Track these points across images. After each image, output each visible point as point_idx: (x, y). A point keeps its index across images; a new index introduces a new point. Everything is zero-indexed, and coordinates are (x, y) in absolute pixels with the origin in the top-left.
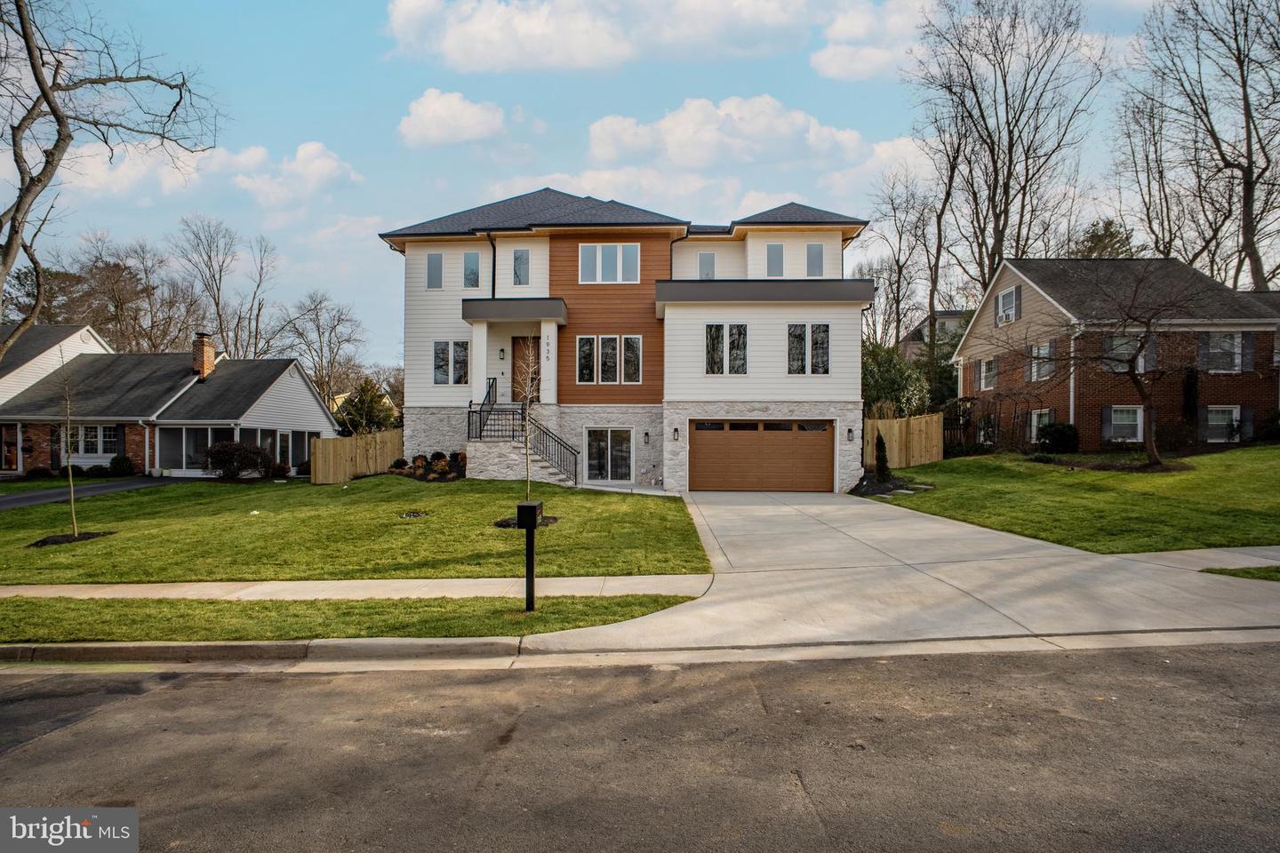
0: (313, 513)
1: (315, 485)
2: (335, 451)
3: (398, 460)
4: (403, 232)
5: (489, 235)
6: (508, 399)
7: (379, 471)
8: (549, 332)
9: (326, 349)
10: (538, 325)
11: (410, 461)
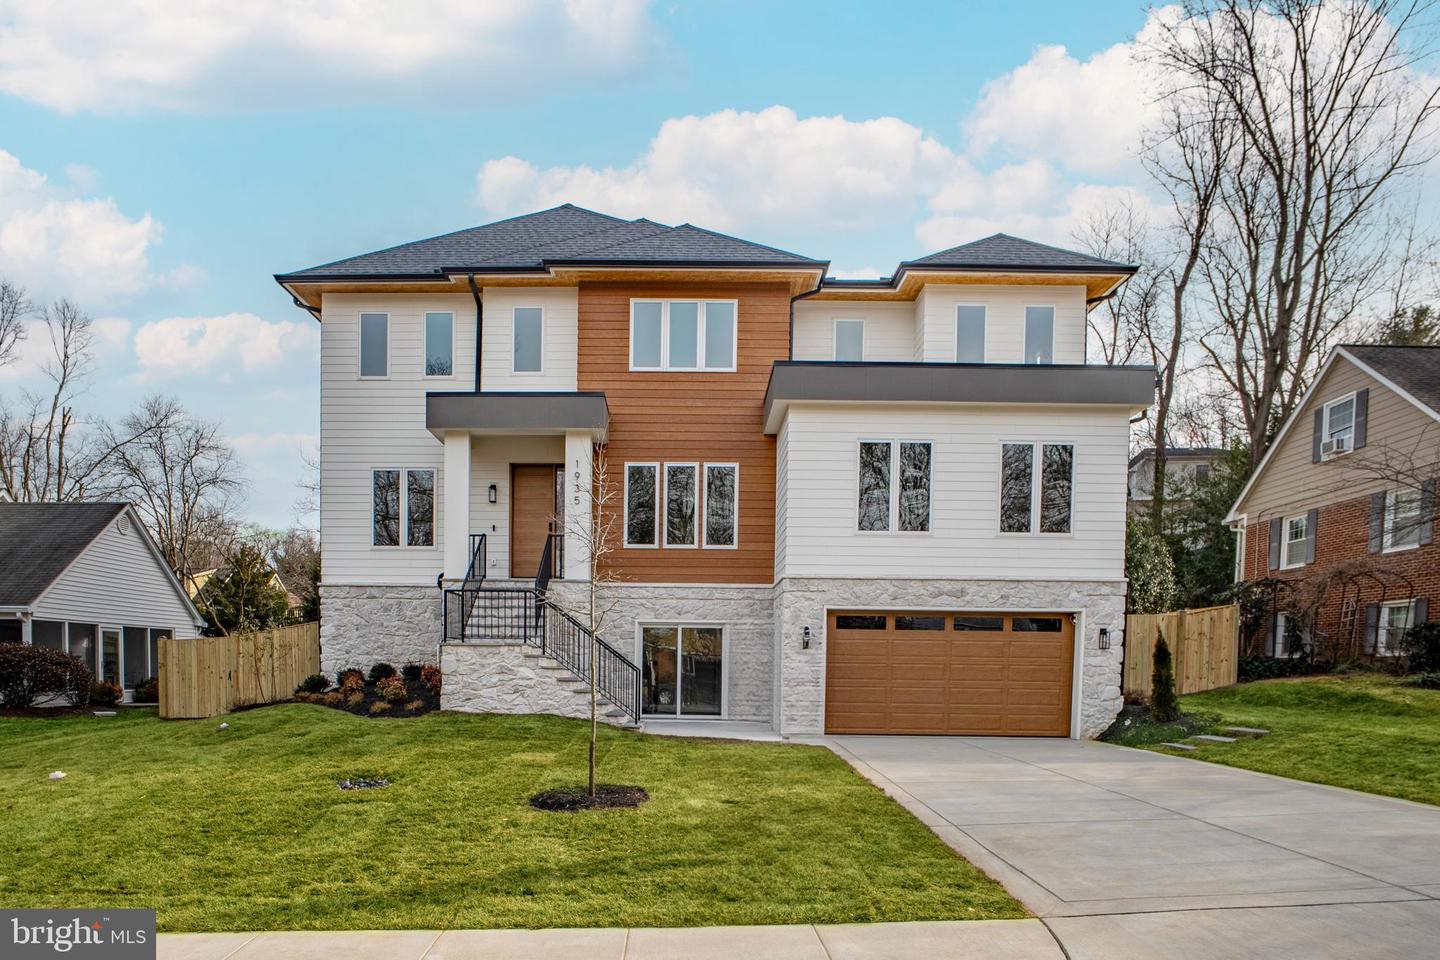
0: (170, 776)
1: (166, 719)
2: (200, 662)
3: (312, 678)
4: (316, 273)
5: (471, 280)
6: (505, 573)
7: (278, 698)
8: (578, 454)
9: (176, 495)
10: (560, 441)
11: (333, 679)
